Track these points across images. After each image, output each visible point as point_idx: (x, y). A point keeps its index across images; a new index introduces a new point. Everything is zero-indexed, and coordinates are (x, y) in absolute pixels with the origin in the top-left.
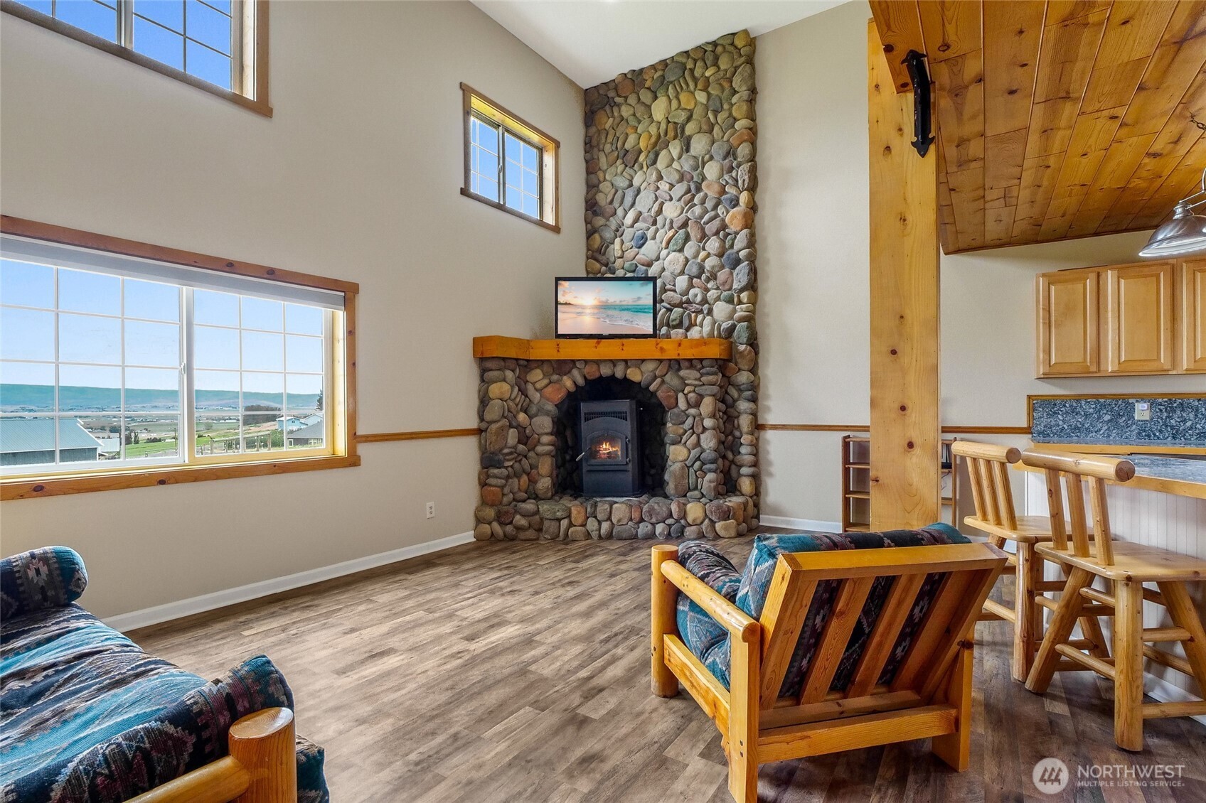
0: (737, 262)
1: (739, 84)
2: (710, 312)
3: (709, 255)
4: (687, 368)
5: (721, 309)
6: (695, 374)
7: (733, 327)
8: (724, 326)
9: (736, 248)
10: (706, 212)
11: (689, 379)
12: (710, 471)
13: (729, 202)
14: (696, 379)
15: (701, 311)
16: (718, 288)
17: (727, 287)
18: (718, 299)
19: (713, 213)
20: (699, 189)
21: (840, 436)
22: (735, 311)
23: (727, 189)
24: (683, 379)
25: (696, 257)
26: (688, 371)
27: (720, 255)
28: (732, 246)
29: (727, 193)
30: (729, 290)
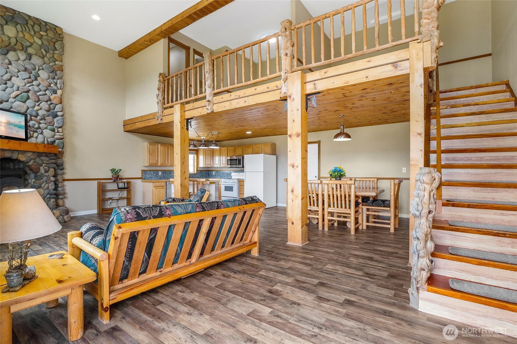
0: (56, 116)
1: (59, 48)
2: (42, 133)
3: (41, 109)
4: (45, 156)
5: (47, 133)
6: (47, 159)
7: (54, 141)
8: (50, 140)
9: (56, 110)
10: (40, 91)
11: (45, 160)
12: (53, 198)
13: (53, 91)
14: (47, 161)
15: (37, 132)
16: (46, 124)
17: (51, 124)
18: (46, 128)
19: (44, 93)
20: (36, 79)
21: (96, 182)
22: (55, 135)
23: (52, 85)
24: (42, 160)
25: (34, 107)
26: (45, 158)
27: (48, 111)
28: (54, 109)
29: (51, 87)
30: (52, 126)
